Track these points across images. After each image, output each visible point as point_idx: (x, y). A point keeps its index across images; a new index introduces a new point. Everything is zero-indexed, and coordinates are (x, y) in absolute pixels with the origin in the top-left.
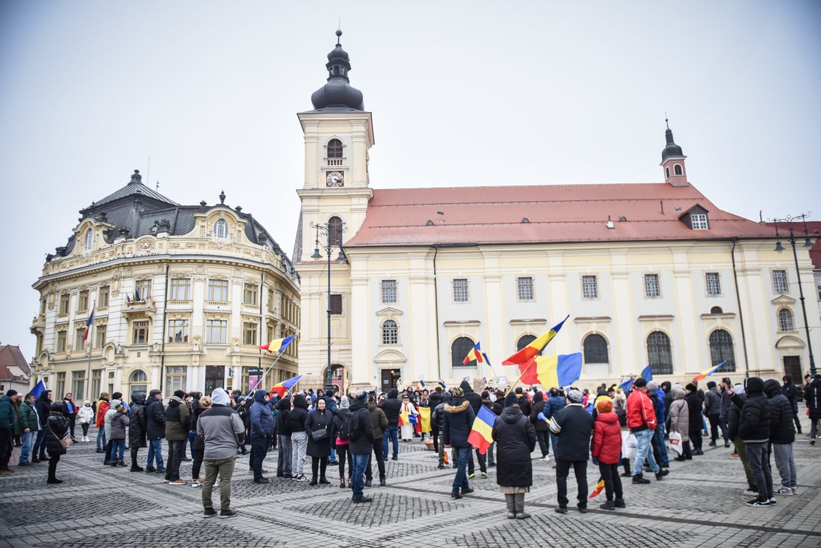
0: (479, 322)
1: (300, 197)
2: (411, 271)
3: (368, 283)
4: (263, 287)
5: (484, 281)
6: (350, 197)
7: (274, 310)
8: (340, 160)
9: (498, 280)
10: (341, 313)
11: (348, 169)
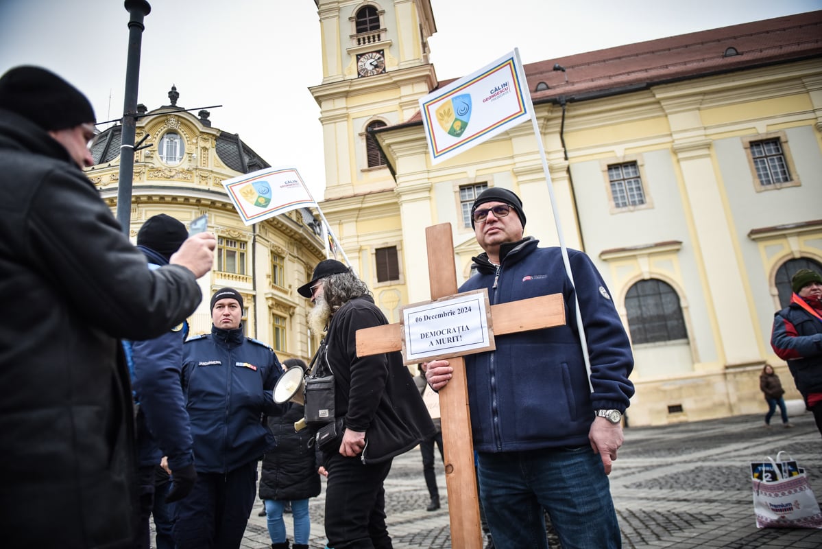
0: (679, 243)
1: (317, 98)
2: (516, 160)
3: (433, 194)
4: (257, 244)
5: (674, 159)
6: (396, 85)
7: (286, 287)
8: (376, 34)
9: (705, 152)
10: (397, 278)
11: (390, 45)
